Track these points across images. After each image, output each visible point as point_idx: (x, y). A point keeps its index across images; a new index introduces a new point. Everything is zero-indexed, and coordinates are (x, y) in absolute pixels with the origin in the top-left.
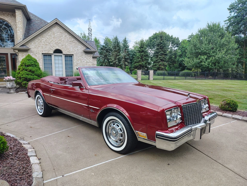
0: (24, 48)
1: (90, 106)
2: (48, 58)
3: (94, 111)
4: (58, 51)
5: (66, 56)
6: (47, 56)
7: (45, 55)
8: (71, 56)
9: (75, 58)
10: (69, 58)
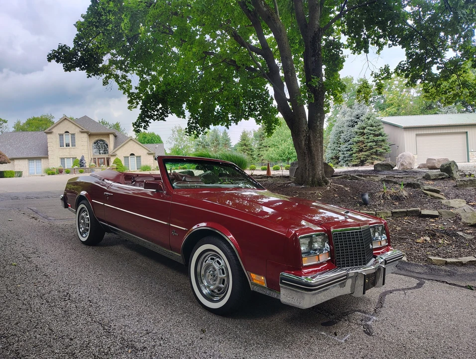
0: (114, 154)
1: (171, 225)
2: (127, 159)
3: (177, 235)
4: (132, 154)
5: (137, 157)
6: (126, 158)
7: (125, 157)
8: (140, 157)
9: (142, 158)
10: (138, 158)
